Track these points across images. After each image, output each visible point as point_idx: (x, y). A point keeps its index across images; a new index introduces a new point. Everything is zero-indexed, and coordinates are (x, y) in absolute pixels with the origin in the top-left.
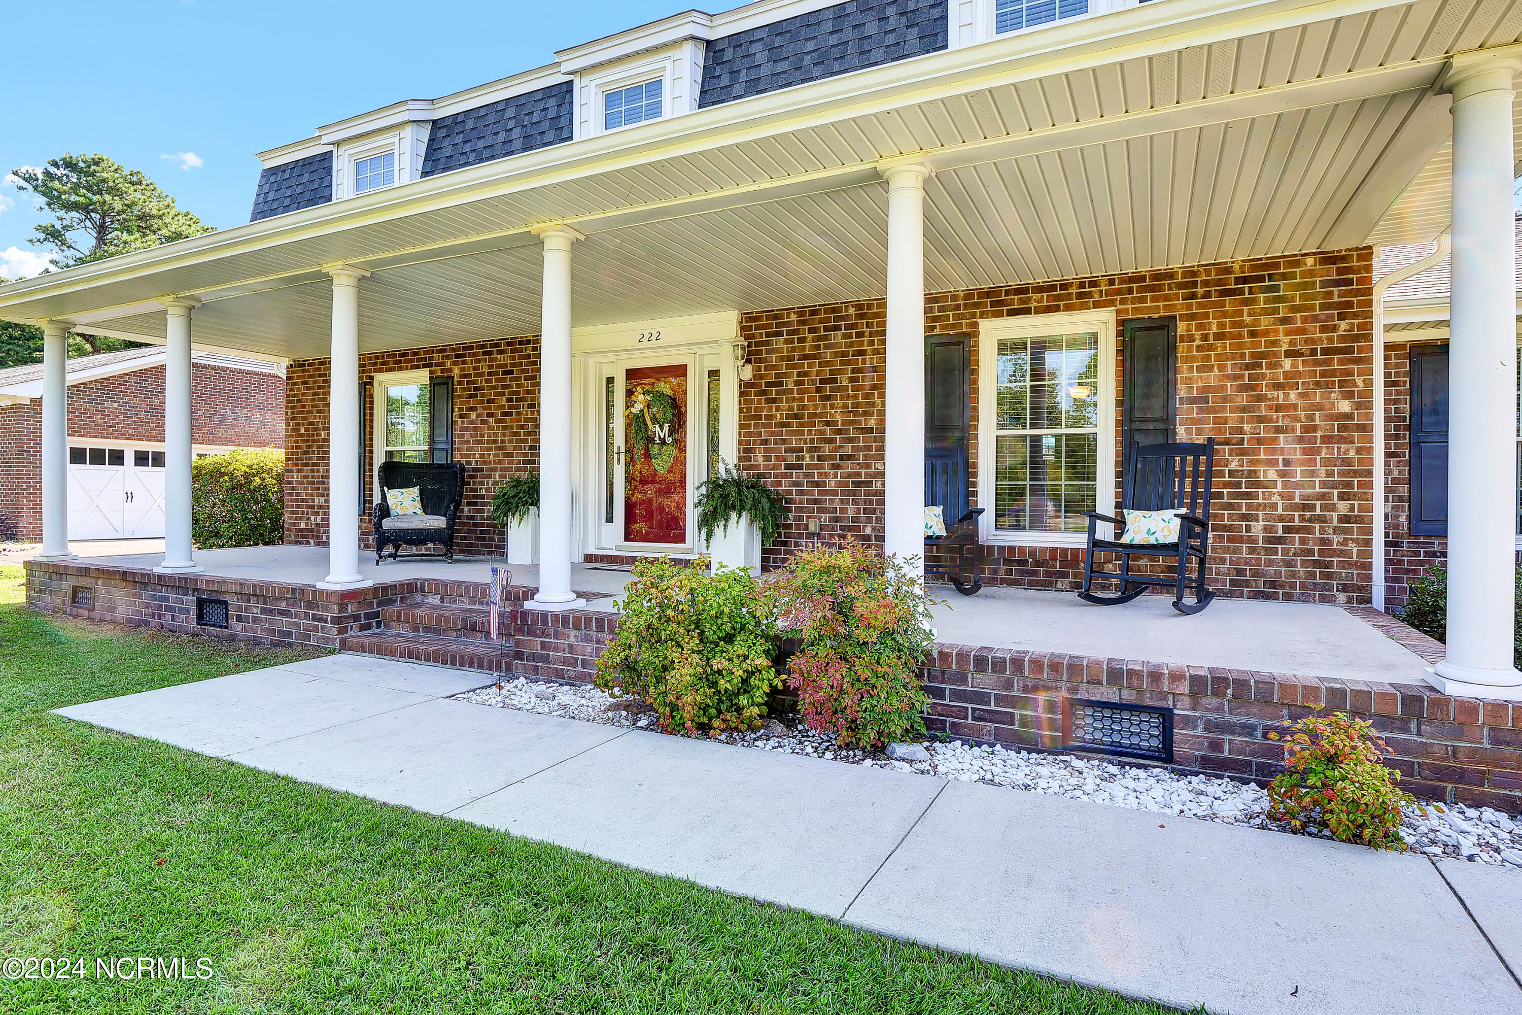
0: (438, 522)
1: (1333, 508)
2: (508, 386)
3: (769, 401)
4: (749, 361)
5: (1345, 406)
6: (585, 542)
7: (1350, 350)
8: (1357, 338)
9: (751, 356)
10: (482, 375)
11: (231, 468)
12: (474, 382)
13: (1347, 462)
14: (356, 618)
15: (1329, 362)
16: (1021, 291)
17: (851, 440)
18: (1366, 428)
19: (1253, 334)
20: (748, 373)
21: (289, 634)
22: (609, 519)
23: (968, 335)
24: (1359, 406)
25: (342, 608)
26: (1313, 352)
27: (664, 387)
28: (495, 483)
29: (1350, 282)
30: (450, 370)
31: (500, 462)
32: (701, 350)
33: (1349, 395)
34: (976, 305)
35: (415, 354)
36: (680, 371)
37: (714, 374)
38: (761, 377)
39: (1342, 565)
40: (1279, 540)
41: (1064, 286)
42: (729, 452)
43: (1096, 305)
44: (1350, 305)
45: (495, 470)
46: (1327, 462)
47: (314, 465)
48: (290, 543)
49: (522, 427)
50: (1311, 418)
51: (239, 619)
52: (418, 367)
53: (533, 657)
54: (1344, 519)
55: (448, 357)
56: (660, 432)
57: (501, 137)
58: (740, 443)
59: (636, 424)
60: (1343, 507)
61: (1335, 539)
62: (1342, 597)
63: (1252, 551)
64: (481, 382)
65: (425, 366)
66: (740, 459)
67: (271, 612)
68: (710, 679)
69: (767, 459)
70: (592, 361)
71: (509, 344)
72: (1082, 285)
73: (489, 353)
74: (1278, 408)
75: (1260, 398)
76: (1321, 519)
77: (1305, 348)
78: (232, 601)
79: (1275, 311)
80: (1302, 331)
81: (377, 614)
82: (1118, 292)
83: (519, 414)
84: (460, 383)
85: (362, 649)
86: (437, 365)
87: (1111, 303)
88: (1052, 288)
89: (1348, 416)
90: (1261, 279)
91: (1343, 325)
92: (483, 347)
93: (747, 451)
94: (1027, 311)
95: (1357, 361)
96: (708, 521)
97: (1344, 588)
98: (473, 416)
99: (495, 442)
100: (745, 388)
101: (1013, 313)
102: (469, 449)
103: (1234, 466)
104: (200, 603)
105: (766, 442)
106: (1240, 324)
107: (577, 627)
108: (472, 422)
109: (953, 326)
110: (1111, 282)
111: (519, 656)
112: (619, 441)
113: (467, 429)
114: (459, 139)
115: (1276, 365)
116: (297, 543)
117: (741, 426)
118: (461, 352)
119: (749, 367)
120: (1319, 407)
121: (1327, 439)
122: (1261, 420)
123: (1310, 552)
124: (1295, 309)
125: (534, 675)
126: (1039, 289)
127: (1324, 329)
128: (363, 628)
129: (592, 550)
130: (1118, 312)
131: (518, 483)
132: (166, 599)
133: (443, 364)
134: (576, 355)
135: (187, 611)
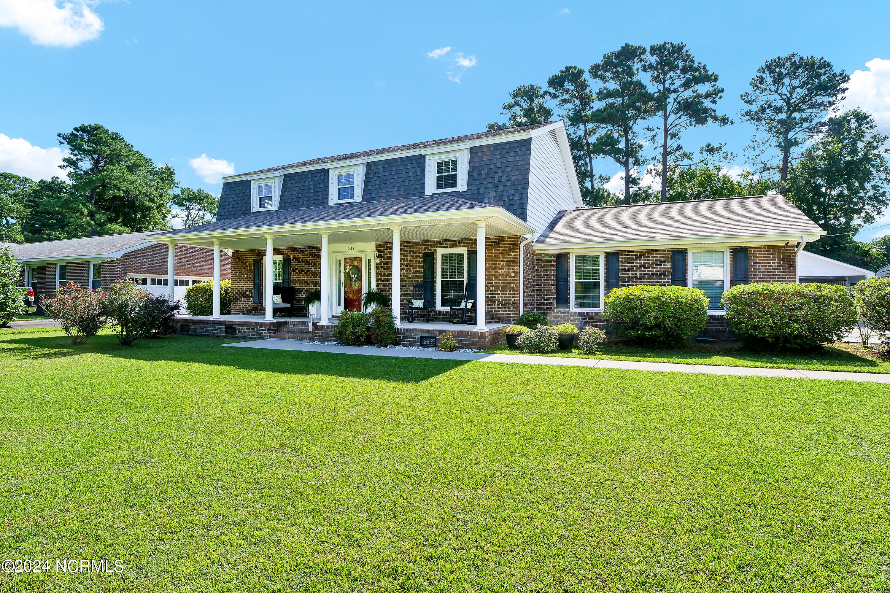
0: (288, 305)
1: (511, 300)
2: (309, 262)
3: (384, 269)
4: (378, 257)
5: (513, 275)
6: (332, 312)
7: (514, 261)
8: (515, 258)
9: (379, 256)
10: (300, 258)
11: (209, 287)
12: (298, 260)
13: (514, 288)
14: (273, 330)
15: (510, 263)
16: (446, 241)
17: (405, 281)
18: (518, 280)
19: (495, 256)
20: (378, 261)
21: (254, 335)
22: (339, 305)
23: (433, 253)
24: (515, 274)
25: (270, 327)
26: (507, 261)
27: (355, 264)
28: (304, 293)
29: (514, 244)
30: (290, 256)
31: (306, 286)
32: (366, 253)
33: (514, 272)
34: (436, 244)
35: (278, 250)
36: (360, 259)
37: (369, 260)
38: (382, 262)
39: (513, 314)
40: (500, 308)
41: (455, 241)
42: (373, 285)
43: (463, 246)
44: (514, 249)
45: (304, 289)
46: (510, 288)
47: (242, 287)
48: (233, 314)
49: (313, 275)
50: (506, 277)
51: (239, 332)
52: (279, 254)
53: (319, 336)
54: (513, 303)
55: (289, 252)
56: (354, 277)
57: (307, 183)
58: (376, 281)
59: (347, 274)
60: (513, 299)
61: (511, 307)
62: (513, 322)
63: (495, 311)
64: (300, 260)
65: (281, 254)
66: (376, 286)
67: (249, 329)
68: (354, 333)
69: (384, 286)
70: (334, 255)
71: (309, 248)
72: (459, 241)
73: (303, 251)
74: (500, 275)
75: (497, 272)
76: (509, 303)
77: (505, 260)
78: (237, 327)
79: (499, 250)
80: (505, 255)
81: (277, 330)
82: (467, 243)
83: (312, 271)
84: (293, 260)
85: (276, 337)
86: (285, 254)
87: (465, 246)
88: (453, 241)
89: (514, 277)
90: (497, 242)
91: (513, 254)
92: (300, 249)
93: (378, 284)
94: (447, 247)
95: (515, 263)
96: (366, 305)
97: (513, 320)
98: (297, 271)
99: (304, 280)
100: (378, 265)
101: (444, 247)
102: (296, 282)
103: (491, 289)
104: (227, 328)
105: (383, 281)
106: (492, 253)
107: (329, 328)
108: (297, 273)
109: (430, 250)
110: (466, 240)
111: (316, 336)
112: (342, 280)
113: (295, 275)
114: (293, 182)
115: (499, 264)
116: (235, 314)
117: (377, 276)
118: (293, 250)
119: (379, 259)
120: (508, 275)
121: (509, 283)
122: (497, 277)
123: (506, 311)
124: (504, 250)
125: (319, 340)
126: (450, 241)
127: (509, 255)
128: (275, 333)
129: (334, 314)
130: (467, 248)
131: (312, 293)
132: (215, 328)
133: (287, 254)
134: (330, 253)
135: (222, 331)
